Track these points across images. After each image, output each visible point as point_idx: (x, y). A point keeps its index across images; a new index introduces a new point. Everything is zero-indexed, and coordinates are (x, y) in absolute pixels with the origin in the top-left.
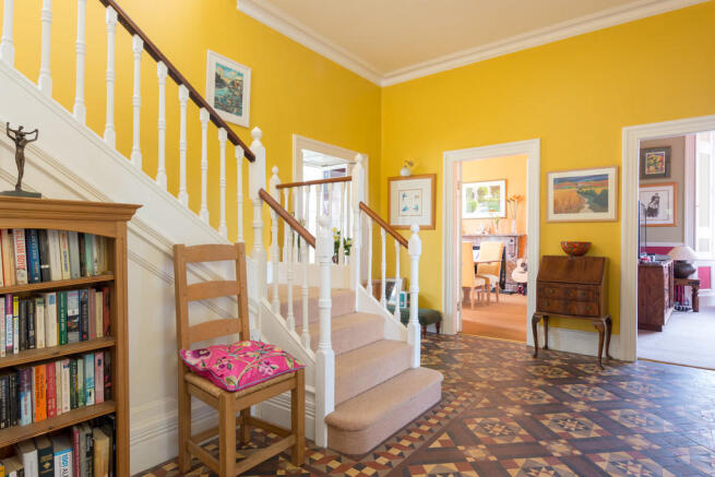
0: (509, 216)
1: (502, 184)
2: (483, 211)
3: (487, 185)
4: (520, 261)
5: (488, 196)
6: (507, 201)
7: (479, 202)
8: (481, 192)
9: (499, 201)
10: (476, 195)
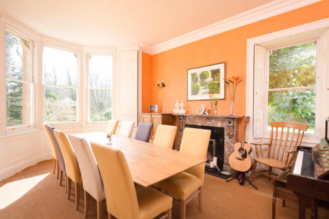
0: (228, 97)
1: (221, 67)
2: (204, 93)
3: (208, 69)
4: (237, 146)
5: (209, 79)
6: (226, 82)
7: (202, 85)
8: (203, 76)
9: (219, 84)
10: (199, 79)
